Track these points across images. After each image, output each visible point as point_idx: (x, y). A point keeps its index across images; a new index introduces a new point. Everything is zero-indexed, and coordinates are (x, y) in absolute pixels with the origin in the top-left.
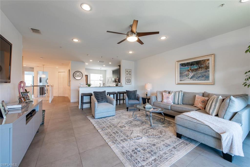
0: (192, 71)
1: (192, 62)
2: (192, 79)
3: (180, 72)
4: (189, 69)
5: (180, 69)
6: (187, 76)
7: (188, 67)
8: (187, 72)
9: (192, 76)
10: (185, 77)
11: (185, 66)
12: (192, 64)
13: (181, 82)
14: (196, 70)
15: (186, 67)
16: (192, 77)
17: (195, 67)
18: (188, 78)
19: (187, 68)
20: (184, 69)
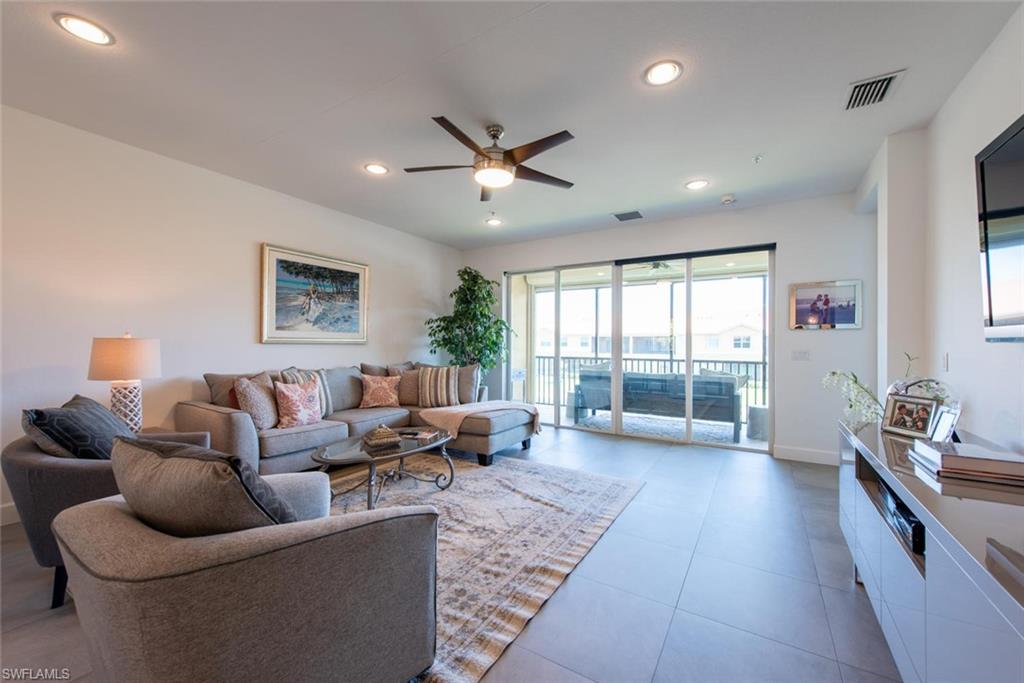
0: (319, 298)
1: (319, 268)
2: (319, 325)
3: (277, 294)
4: (310, 288)
5: (277, 280)
6: (303, 314)
7: (306, 280)
8: (302, 299)
9: (317, 314)
10: (296, 317)
11: (297, 274)
12: (318, 273)
13: (279, 332)
14: (331, 297)
15: (301, 278)
16: (318, 317)
17: (328, 287)
18: (307, 320)
19: (304, 283)
20: (295, 286)
